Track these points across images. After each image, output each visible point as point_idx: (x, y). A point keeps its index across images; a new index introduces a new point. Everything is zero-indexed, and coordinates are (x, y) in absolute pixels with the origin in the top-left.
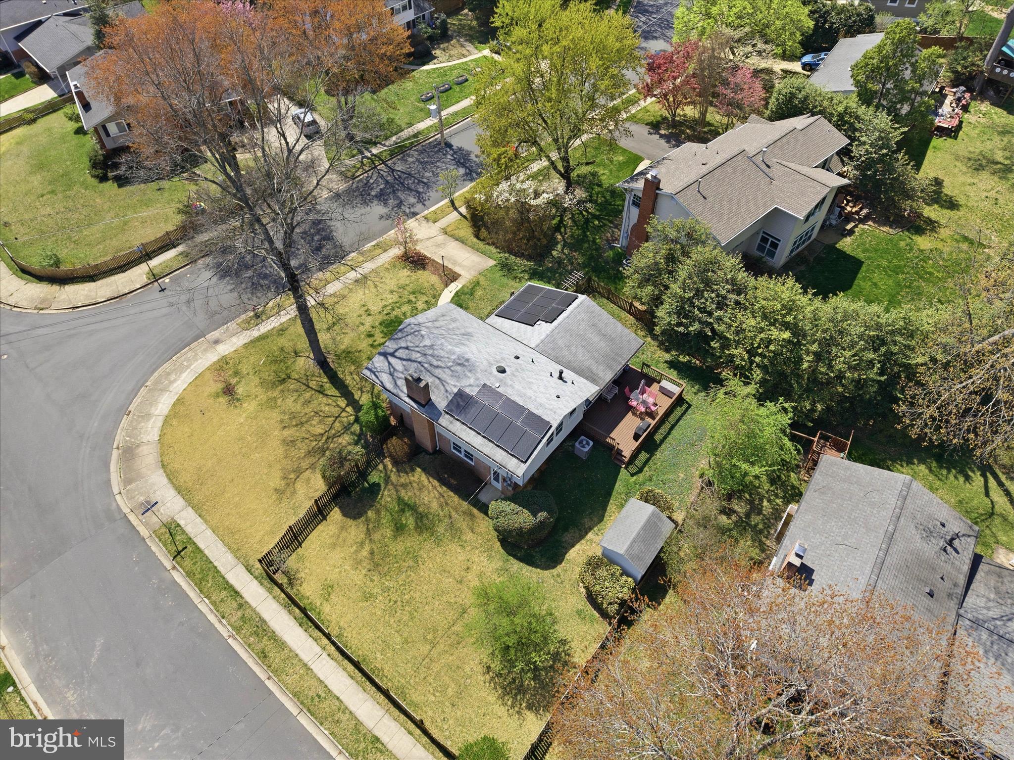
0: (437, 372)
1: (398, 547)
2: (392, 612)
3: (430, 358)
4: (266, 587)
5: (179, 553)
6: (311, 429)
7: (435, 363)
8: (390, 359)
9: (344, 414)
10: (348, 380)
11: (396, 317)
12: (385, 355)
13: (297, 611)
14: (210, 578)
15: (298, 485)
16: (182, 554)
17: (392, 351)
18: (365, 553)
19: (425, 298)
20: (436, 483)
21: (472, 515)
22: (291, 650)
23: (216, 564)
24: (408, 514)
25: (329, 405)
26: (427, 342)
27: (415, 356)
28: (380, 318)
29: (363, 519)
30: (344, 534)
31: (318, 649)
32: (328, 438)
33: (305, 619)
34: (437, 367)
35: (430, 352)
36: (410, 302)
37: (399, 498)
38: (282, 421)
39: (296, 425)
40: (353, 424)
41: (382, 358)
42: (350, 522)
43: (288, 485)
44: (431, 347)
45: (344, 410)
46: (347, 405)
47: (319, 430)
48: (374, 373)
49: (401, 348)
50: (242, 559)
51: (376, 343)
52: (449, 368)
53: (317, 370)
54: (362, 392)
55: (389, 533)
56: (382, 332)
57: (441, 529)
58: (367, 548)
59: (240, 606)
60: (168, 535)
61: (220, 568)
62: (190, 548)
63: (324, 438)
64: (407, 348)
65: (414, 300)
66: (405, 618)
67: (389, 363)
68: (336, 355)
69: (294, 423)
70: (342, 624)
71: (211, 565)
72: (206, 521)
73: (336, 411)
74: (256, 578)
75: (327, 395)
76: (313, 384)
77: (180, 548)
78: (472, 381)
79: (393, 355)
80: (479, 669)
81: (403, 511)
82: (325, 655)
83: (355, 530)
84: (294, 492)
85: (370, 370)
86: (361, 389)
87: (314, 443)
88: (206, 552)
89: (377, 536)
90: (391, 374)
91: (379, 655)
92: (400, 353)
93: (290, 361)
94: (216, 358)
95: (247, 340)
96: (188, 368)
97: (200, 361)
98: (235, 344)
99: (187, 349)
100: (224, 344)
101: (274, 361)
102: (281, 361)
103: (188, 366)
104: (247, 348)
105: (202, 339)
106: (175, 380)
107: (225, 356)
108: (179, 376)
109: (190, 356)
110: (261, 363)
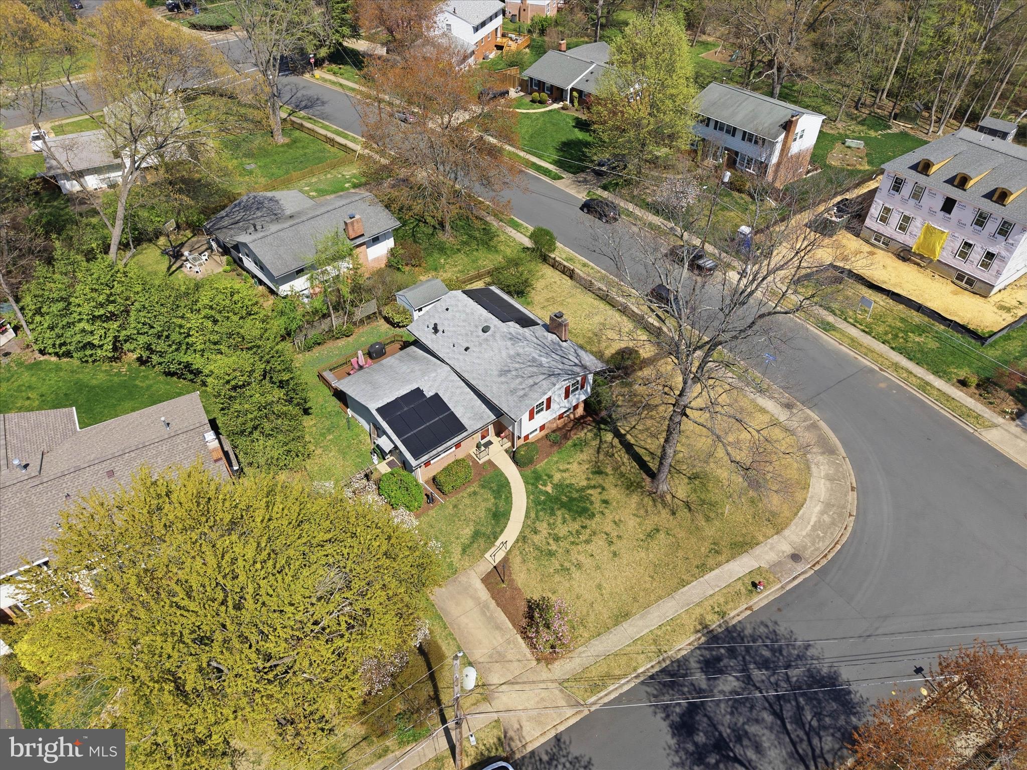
9: (627, 429)
10: (626, 458)
11: (574, 519)
19: (536, 539)
25: (643, 440)
28: (593, 524)
36: (557, 539)
40: (618, 418)
45: (628, 432)
46: (625, 435)
51: (599, 490)
54: (611, 443)
56: (592, 503)
65: (551, 541)
68: (642, 487)
73: (636, 433)
75: (645, 449)
86: (613, 447)
93: (693, 497)
94: (786, 532)
95: (758, 550)
96: (814, 526)
97: (804, 533)
98: (770, 549)
99: (830, 557)
100: (783, 552)
101: (712, 505)
102: (703, 502)
103: (814, 528)
104: (753, 537)
105: (817, 568)
106: (823, 515)
107: (777, 533)
108: (820, 518)
109: (821, 544)
110: (728, 506)
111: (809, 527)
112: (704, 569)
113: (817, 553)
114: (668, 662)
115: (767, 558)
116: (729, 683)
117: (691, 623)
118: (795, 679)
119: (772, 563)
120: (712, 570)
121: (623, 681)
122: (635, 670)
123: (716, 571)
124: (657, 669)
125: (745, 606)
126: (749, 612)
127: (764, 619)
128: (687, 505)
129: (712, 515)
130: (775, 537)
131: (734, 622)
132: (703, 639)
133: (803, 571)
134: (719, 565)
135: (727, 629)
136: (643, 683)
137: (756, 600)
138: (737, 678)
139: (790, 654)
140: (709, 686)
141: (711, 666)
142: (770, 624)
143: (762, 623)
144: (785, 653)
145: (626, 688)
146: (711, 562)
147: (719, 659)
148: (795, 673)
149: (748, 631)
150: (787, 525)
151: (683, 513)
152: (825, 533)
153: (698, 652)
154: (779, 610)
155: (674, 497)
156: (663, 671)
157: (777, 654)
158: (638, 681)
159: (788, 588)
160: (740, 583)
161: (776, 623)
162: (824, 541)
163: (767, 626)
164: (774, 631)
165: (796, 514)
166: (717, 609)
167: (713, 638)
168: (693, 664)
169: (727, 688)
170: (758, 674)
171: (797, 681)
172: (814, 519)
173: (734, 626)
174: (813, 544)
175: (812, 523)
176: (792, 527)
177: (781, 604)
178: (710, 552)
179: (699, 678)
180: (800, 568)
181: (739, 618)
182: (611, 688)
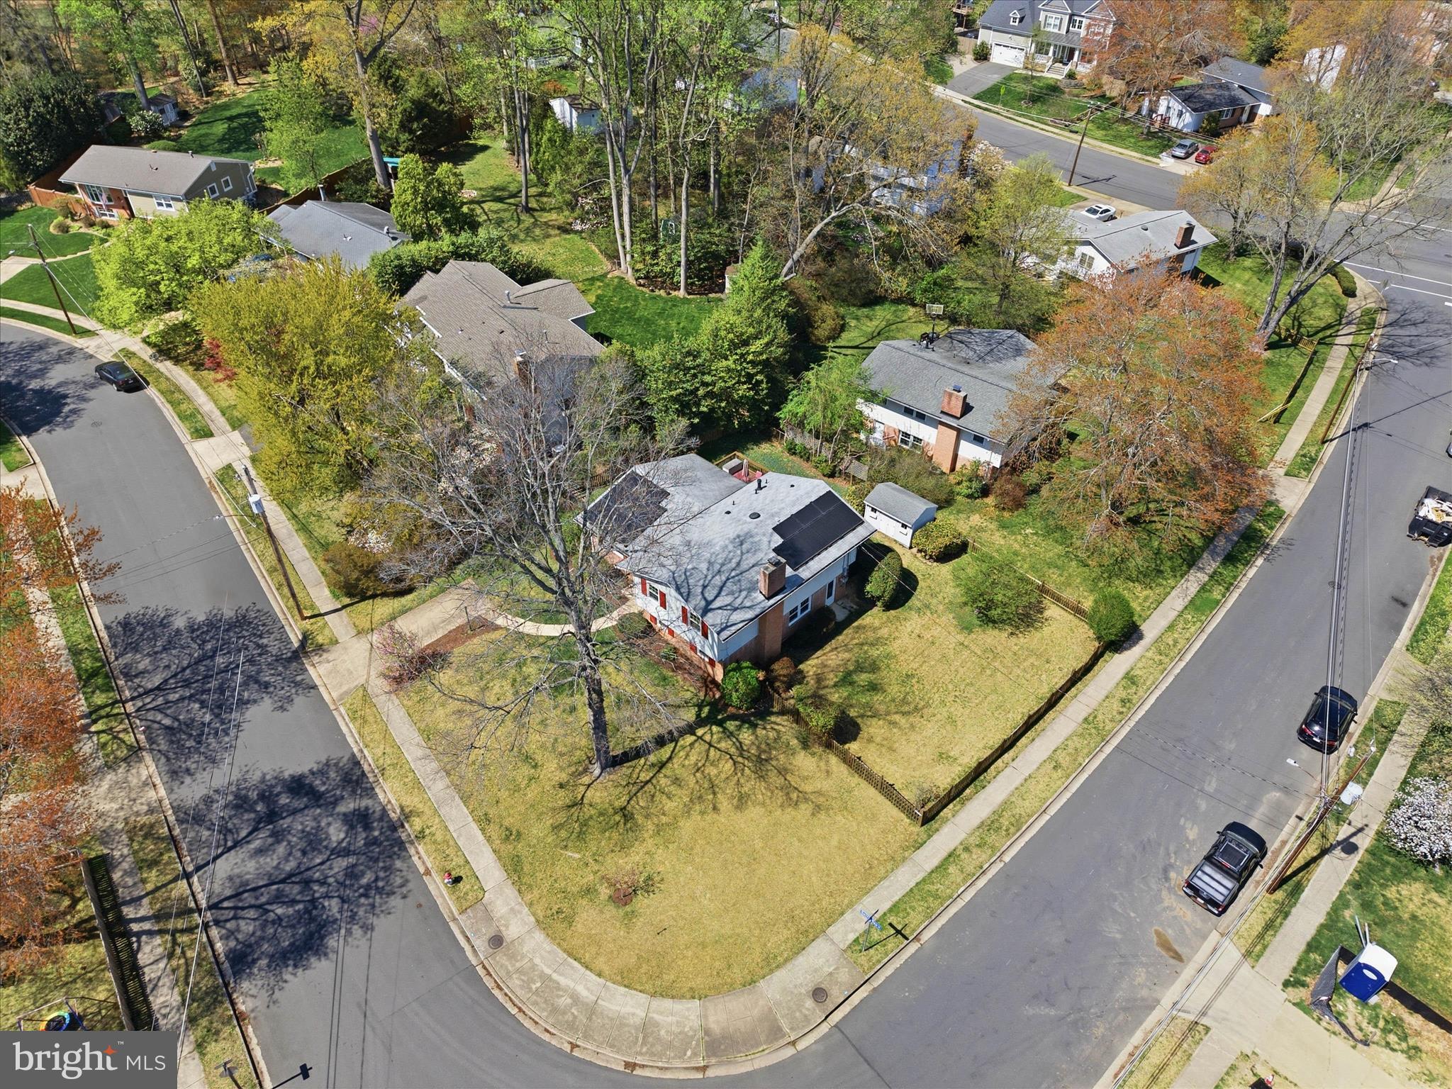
0: (744, 566)
1: (894, 690)
2: (965, 701)
3: (724, 568)
4: (941, 826)
5: (898, 932)
6: (723, 776)
7: (733, 564)
8: (713, 606)
9: (707, 738)
10: (650, 733)
12: (706, 611)
13: (968, 791)
14: (932, 888)
15: (808, 788)
16: (899, 928)
17: (703, 603)
18: (902, 721)
20: (819, 653)
21: (858, 627)
22: (1012, 794)
23: (912, 884)
24: (855, 677)
25: (687, 755)
26: (704, 566)
27: (718, 581)
29: (859, 721)
30: (878, 739)
31: (1008, 770)
32: (741, 755)
33: (977, 782)
34: (738, 564)
35: (717, 567)
37: (835, 685)
38: (702, 813)
39: (714, 793)
40: (725, 729)
41: (710, 615)
42: (864, 734)
43: (806, 800)
44: (710, 563)
45: (700, 738)
46: (693, 734)
47: (728, 766)
48: (727, 627)
49: (702, 593)
50: (906, 854)
52: (742, 553)
53: (624, 770)
54: (675, 718)
55: (878, 697)
57: (874, 653)
58: (897, 717)
59: (967, 849)
60: (872, 951)
61: (919, 878)
62: (892, 919)
63: (740, 759)
64: (704, 587)
66: (972, 690)
67: (720, 608)
69: (711, 797)
70: (981, 746)
71: (915, 891)
72: (851, 905)
73: (700, 747)
74: (930, 836)
75: (670, 758)
76: (644, 776)
77: (893, 931)
78: (765, 540)
79: (709, 603)
80: (1014, 639)
81: (852, 683)
82: (1014, 764)
83: (873, 729)
84: (819, 793)
85: (722, 630)
87: (747, 771)
88: (896, 898)
89: (882, 708)
90: (736, 609)
91: (1010, 715)
92: (710, 597)
93: (588, 811)
94: (539, 936)
95: (510, 892)
96: (549, 978)
97: (537, 961)
98: (512, 909)
99: (496, 992)
100: (507, 926)
101: (581, 836)
102: (585, 824)
103: (546, 978)
104: (530, 887)
105: (479, 969)
106: (571, 997)
107: (537, 921)
108: (565, 991)
109: (518, 982)
110: (577, 856)
111: (548, 971)
112: (484, 821)
113: (503, 973)
114: (371, 780)
115: (499, 902)
116: (336, 833)
117: (411, 801)
118: (326, 904)
119: (489, 908)
120: (483, 830)
121: (357, 736)
122: (367, 746)
123: (481, 837)
124: (366, 768)
125: (429, 866)
126: (422, 870)
127: (411, 886)
128: (578, 804)
129: (563, 834)
130: (532, 919)
131: (412, 851)
132: (392, 815)
133: (476, 949)
134: (489, 839)
135: (402, 843)
136: (353, 755)
137: (438, 879)
138: (340, 843)
139: (359, 906)
140: (338, 814)
141: (361, 819)
142: (404, 890)
143: (407, 881)
144: (363, 900)
145: (350, 740)
146: (494, 830)
147: (367, 827)
148: (333, 906)
149: (398, 864)
150: (552, 937)
151: (563, 797)
152: (537, 992)
153: (378, 809)
154: (420, 906)
155: (589, 786)
156: (363, 774)
157: (361, 891)
158: (355, 750)
159: (451, 924)
160: (461, 862)
161: (404, 897)
162: (522, 987)
163: (402, 886)
164: (394, 893)
165: (570, 955)
166: (427, 832)
167: (394, 827)
168: (366, 802)
169: (332, 830)
170: (340, 864)
171: (324, 907)
172: (563, 981)
173: (405, 849)
174: (517, 971)
175: (555, 976)
176: (548, 946)
177: (429, 909)
178: (507, 829)
179: (348, 806)
180: (481, 944)
181: (415, 859)
182: (351, 725)
